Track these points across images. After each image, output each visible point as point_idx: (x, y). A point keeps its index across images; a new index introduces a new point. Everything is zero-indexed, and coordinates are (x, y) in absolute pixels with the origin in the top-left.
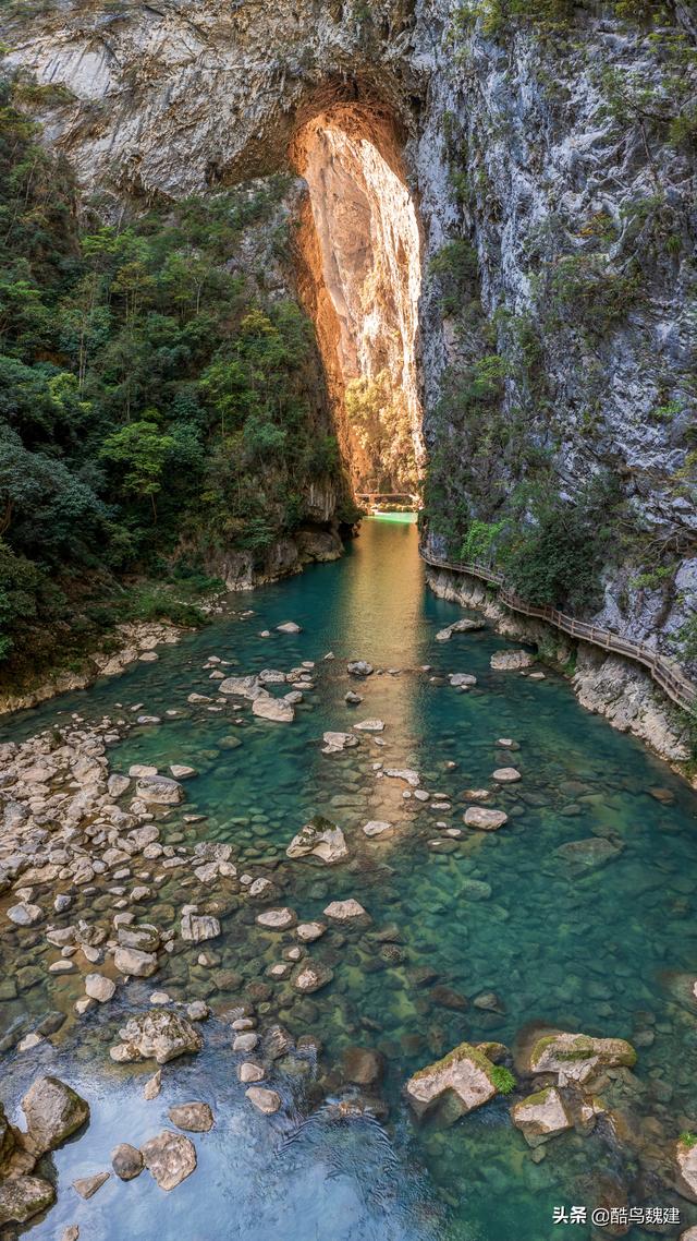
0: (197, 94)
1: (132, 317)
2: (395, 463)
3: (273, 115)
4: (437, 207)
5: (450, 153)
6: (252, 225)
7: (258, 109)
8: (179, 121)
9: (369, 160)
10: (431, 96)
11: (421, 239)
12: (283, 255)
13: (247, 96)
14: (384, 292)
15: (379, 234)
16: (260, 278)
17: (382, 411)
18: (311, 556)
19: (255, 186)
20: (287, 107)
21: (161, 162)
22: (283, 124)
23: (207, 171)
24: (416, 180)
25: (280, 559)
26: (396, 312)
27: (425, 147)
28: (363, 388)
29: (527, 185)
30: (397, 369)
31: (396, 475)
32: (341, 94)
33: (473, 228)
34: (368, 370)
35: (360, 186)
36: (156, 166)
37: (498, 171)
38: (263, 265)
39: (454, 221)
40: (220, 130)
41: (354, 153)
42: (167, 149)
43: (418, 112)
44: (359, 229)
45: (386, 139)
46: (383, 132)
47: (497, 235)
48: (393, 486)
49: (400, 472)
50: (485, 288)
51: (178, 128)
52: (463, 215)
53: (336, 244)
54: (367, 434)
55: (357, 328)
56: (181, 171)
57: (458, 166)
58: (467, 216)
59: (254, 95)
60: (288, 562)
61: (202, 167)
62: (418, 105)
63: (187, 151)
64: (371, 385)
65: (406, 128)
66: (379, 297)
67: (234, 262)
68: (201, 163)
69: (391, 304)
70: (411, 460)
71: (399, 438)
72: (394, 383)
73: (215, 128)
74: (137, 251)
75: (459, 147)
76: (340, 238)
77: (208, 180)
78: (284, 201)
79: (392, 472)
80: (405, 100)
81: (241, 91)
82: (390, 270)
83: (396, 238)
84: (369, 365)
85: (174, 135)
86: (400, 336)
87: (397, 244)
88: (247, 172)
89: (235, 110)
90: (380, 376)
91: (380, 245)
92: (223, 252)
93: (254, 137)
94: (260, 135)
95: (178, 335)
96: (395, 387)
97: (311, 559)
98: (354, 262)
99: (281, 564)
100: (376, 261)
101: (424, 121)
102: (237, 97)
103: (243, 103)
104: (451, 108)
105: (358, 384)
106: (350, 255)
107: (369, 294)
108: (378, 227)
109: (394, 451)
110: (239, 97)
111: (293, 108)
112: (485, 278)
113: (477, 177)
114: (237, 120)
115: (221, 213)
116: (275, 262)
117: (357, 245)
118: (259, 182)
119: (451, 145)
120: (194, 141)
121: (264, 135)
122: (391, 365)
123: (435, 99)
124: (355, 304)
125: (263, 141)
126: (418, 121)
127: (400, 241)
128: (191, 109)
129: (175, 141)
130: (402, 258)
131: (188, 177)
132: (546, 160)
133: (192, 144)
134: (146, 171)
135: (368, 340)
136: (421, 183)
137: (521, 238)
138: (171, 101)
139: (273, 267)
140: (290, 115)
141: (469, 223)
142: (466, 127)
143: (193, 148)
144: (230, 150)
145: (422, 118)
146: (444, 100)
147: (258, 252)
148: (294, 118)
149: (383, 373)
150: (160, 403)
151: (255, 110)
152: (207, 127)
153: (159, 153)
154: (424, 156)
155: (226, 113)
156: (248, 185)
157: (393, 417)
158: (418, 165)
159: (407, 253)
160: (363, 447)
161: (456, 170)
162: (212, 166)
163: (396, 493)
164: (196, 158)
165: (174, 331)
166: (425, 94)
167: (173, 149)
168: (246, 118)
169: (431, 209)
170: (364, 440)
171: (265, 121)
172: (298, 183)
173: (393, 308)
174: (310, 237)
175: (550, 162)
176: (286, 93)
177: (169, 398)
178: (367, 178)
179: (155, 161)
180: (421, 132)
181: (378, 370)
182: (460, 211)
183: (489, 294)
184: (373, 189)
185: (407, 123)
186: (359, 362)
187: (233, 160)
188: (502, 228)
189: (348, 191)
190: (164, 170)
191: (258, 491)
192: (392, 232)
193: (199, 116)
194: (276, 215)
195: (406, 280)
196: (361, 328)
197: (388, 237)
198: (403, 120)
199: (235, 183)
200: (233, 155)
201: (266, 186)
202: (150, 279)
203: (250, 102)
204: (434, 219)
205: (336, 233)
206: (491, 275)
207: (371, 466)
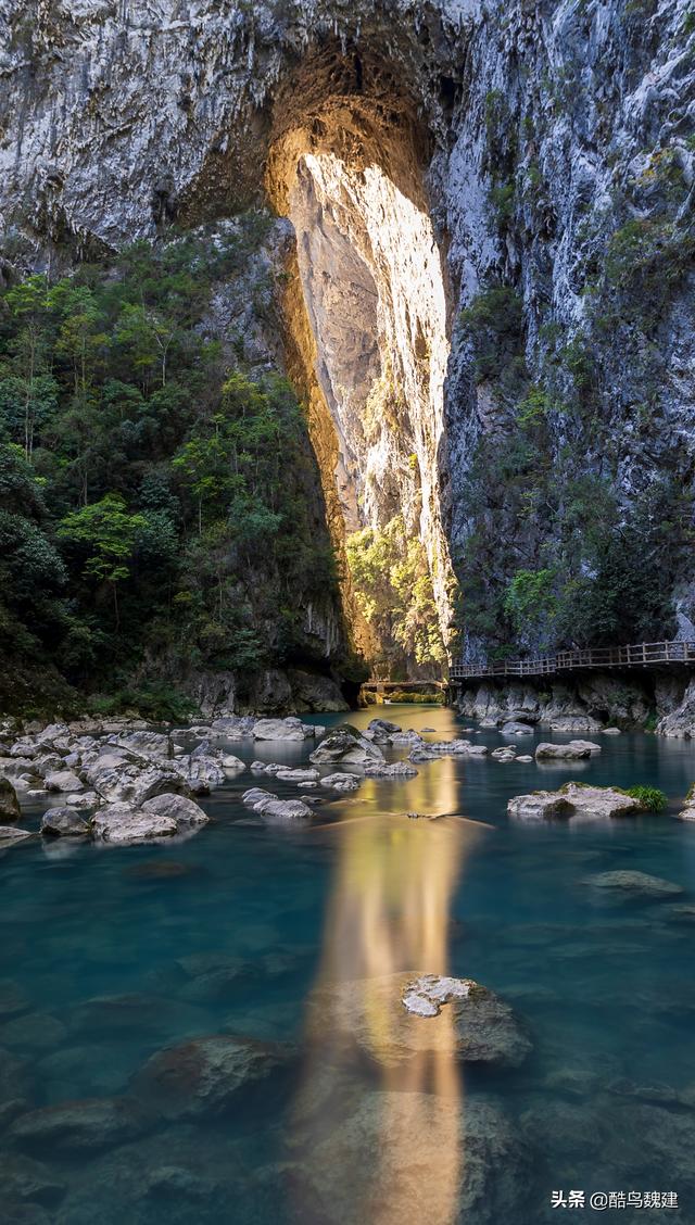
0: (126, 75)
1: (83, 384)
2: (411, 638)
3: (240, 112)
4: (472, 248)
5: (493, 158)
6: (223, 281)
7: (219, 101)
8: (107, 122)
9: (375, 206)
10: (470, 72)
11: (447, 308)
12: (266, 319)
13: (200, 78)
14: (397, 408)
15: (388, 324)
16: (238, 347)
17: (394, 571)
18: (307, 703)
19: (222, 229)
20: (259, 97)
21: (90, 190)
22: (255, 128)
23: (154, 205)
24: (443, 214)
25: (269, 690)
26: (411, 434)
27: (457, 160)
28: (367, 543)
29: (590, 168)
30: (412, 515)
31: (414, 654)
32: (337, 79)
33: (519, 268)
34: (374, 521)
35: (361, 254)
36: (82, 196)
37: (555, 163)
38: (241, 332)
39: (493, 262)
40: (167, 138)
41: (354, 198)
42: (95, 169)
43: (449, 107)
44: (359, 324)
45: (401, 164)
46: (395, 149)
47: (549, 258)
48: (409, 672)
49: (418, 649)
50: (531, 341)
51: (109, 133)
52: (506, 252)
53: (328, 349)
54: (373, 602)
55: (358, 464)
56: (118, 205)
57: (503, 179)
58: (511, 250)
59: (210, 77)
60: (279, 697)
61: (146, 199)
62: (451, 91)
63: (123, 172)
64: (378, 539)
65: (432, 135)
66: (388, 415)
67: (203, 327)
68: (144, 192)
69: (405, 425)
70: (433, 633)
71: (418, 603)
72: (409, 532)
73: (159, 135)
74: (81, 304)
75: (505, 148)
76: (334, 340)
77: (157, 220)
78: (263, 250)
79: (409, 650)
80: (432, 84)
81: (190, 71)
82: (404, 375)
83: (413, 320)
84: (375, 513)
85: (103, 147)
86: (416, 467)
87: (414, 330)
88: (209, 208)
89: (185, 104)
90: (389, 526)
91: (389, 342)
92: (189, 315)
93: (215, 151)
94: (224, 146)
95: (144, 406)
96: (410, 538)
97: (307, 708)
98: (353, 374)
99: (271, 696)
100: (384, 366)
101: (458, 121)
102: (185, 80)
103: (195, 91)
104: (499, 83)
105: (361, 537)
106: (348, 365)
107: (375, 412)
108: (387, 314)
109: (410, 622)
110: (189, 80)
111: (268, 100)
112: (532, 329)
113: (528, 182)
114: (190, 121)
115: (180, 264)
116: (258, 327)
117: (357, 350)
118: (227, 224)
119: (494, 147)
120: (132, 157)
121: (229, 147)
122: (404, 510)
123: (474, 77)
124: (354, 434)
125: (228, 157)
126: (449, 122)
127: (419, 323)
128: (122, 101)
129: (105, 155)
130: (421, 349)
131: (129, 215)
132: (617, 121)
133: (129, 162)
134: (72, 204)
135: (374, 479)
136: (450, 217)
137: (577, 247)
138: (92, 87)
139: (254, 334)
140: (264, 113)
141: (513, 261)
142: (518, 112)
143: (132, 168)
144: (183, 173)
145: (455, 115)
146: (490, 75)
147: (234, 315)
148: (271, 118)
149: (394, 522)
150: (124, 487)
151: (213, 104)
152: (147, 134)
153: (85, 175)
154: (457, 177)
155: (171, 108)
156: (211, 229)
157: (409, 579)
158: (448, 192)
159: (428, 341)
160: (368, 619)
161: (499, 184)
162: (161, 196)
163: (414, 681)
164: (138, 184)
165: (137, 401)
166: (460, 71)
167: (103, 169)
168: (202, 117)
169: (464, 253)
170: (369, 610)
171: (229, 122)
172: (280, 225)
173: (408, 429)
174: (297, 311)
175: (621, 124)
176: (258, 73)
177: (136, 480)
178: (372, 235)
179: (81, 188)
180: (453, 139)
181: (388, 518)
182: (502, 248)
183: (536, 347)
184: (381, 255)
185: (434, 124)
186: (361, 512)
187: (188, 187)
188: (556, 248)
189: (344, 266)
190: (96, 203)
191: (243, 602)
192: (407, 313)
193: (134, 114)
194: (255, 267)
195: (426, 380)
196: (364, 465)
197: (401, 325)
198: (427, 120)
199: (194, 226)
200: (188, 180)
201: (236, 229)
202: (103, 338)
203: (205, 90)
204: (467, 265)
205: (328, 332)
206: (539, 319)
207: (379, 647)
